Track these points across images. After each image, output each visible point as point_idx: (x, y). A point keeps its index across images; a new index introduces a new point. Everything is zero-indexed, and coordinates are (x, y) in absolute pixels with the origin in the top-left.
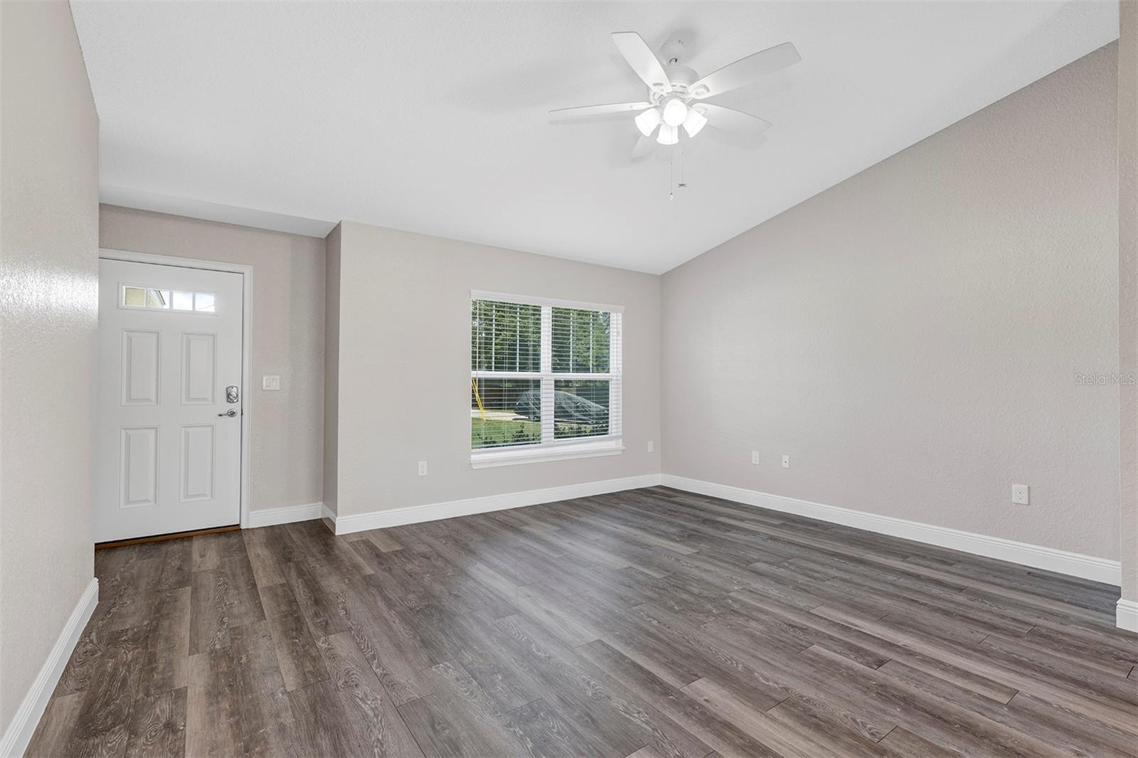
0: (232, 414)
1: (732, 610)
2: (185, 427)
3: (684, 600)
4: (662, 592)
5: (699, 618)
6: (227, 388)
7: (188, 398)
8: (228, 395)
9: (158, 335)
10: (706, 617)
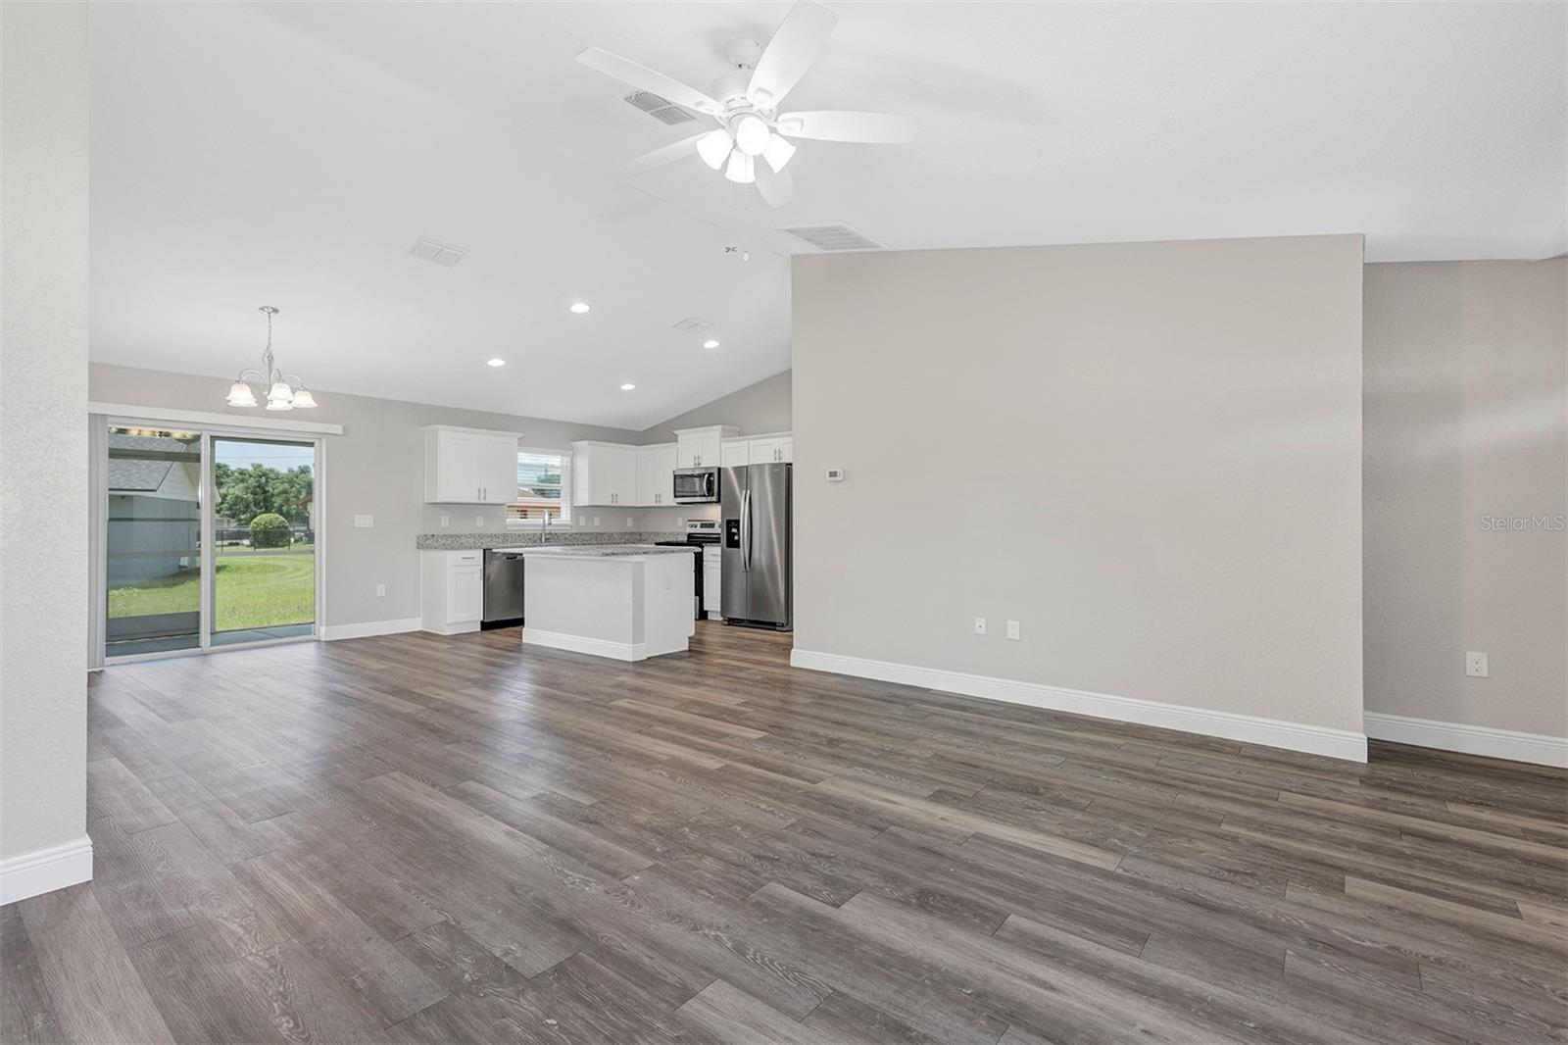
1: (662, 834)
3: (727, 842)
4: (762, 852)
5: (709, 818)
10: (700, 821)
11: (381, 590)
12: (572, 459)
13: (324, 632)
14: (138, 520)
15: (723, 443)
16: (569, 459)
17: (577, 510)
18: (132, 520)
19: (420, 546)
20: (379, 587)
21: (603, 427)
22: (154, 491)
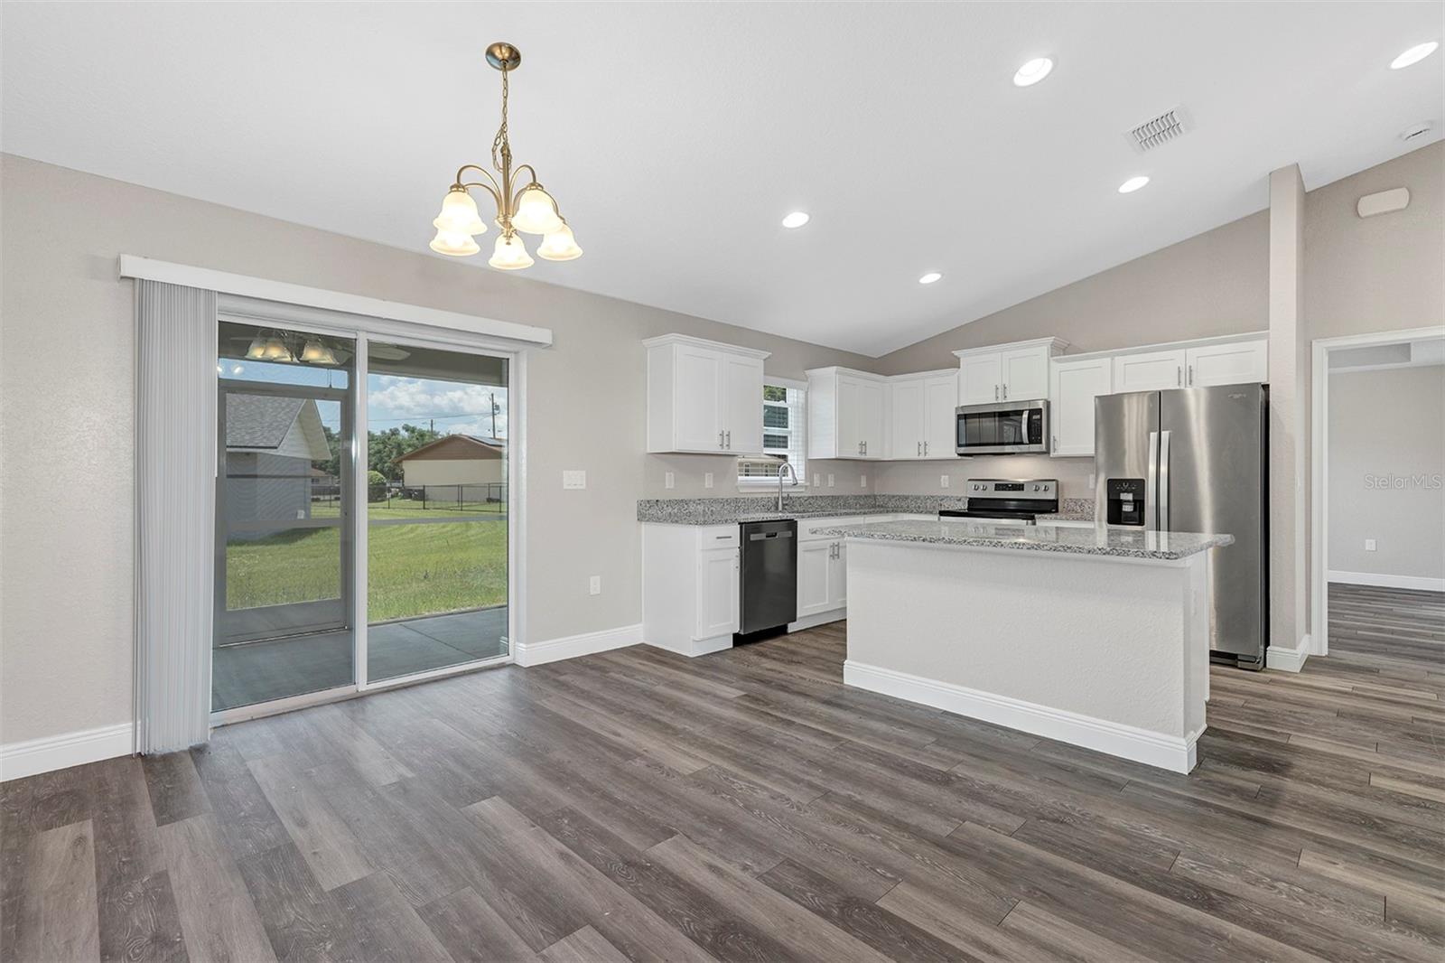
11: (595, 585)
12: (807, 393)
13: (526, 651)
14: (262, 477)
15: (1053, 364)
16: (802, 395)
17: (814, 465)
18: (256, 476)
19: (642, 517)
20: (592, 579)
21: (834, 349)
22: (276, 448)
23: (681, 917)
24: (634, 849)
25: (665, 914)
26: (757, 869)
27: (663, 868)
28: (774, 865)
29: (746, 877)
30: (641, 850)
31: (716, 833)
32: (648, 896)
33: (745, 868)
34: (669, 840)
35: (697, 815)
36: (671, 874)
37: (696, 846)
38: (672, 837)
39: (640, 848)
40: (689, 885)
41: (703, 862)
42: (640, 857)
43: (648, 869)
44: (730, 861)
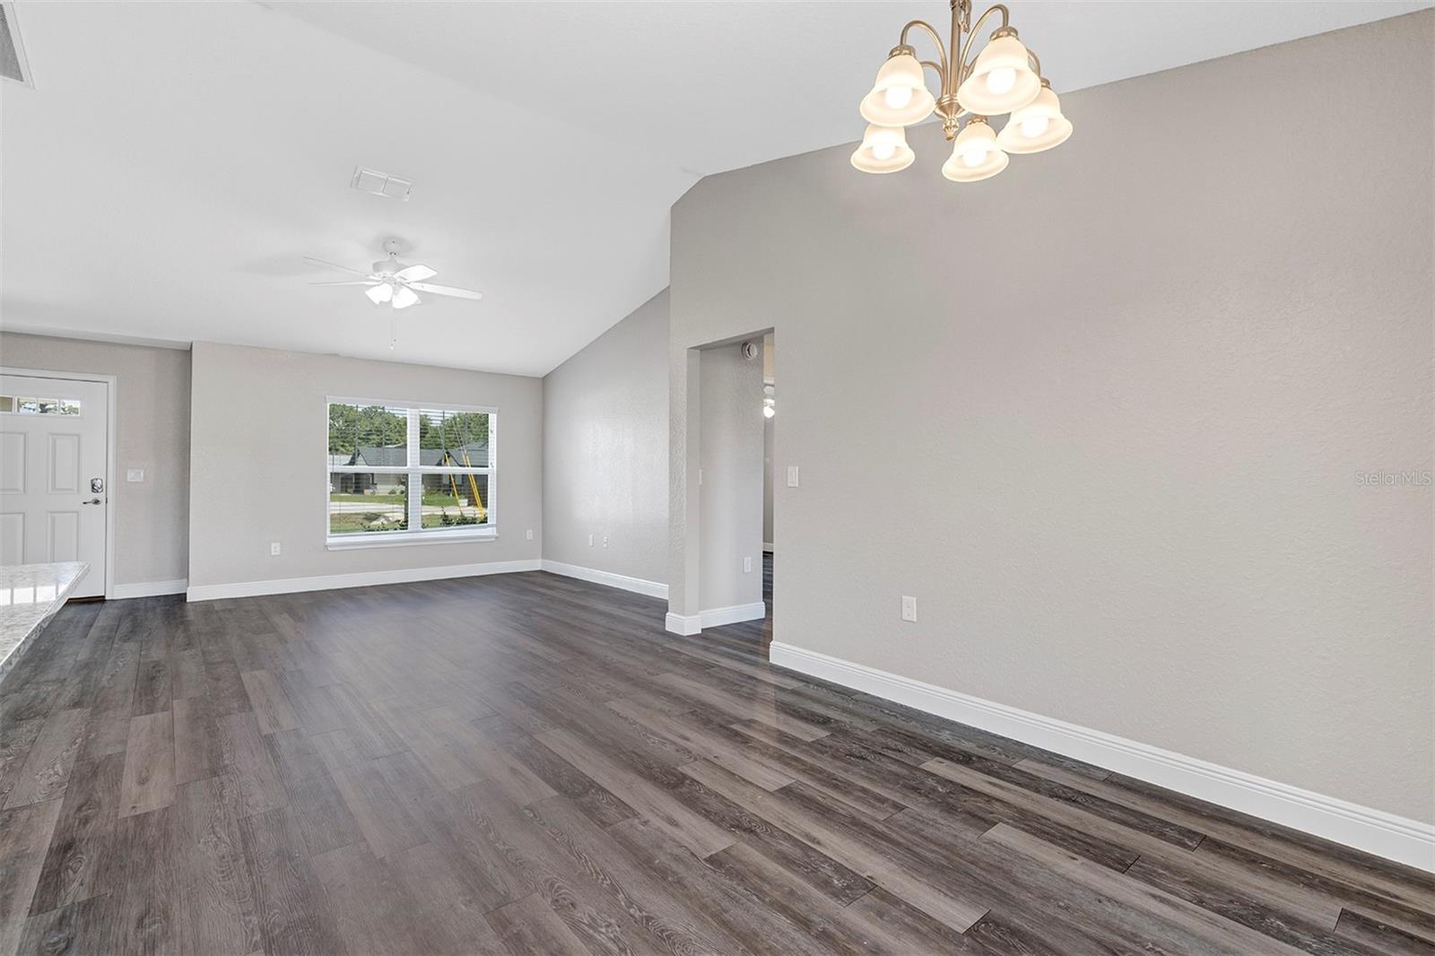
0: (97, 502)
2: (51, 512)
6: (92, 481)
7: (54, 488)
8: (93, 486)
9: (25, 436)
23: (705, 793)
24: (747, 843)
25: (717, 795)
26: (637, 821)
27: (720, 826)
28: (619, 824)
29: (647, 815)
30: (741, 843)
31: (663, 859)
32: (730, 806)
33: (645, 823)
34: (713, 853)
35: (679, 882)
36: (712, 821)
37: (687, 845)
38: (711, 856)
39: (743, 846)
40: (697, 812)
41: (682, 829)
42: (741, 836)
43: (732, 826)
44: (658, 829)
